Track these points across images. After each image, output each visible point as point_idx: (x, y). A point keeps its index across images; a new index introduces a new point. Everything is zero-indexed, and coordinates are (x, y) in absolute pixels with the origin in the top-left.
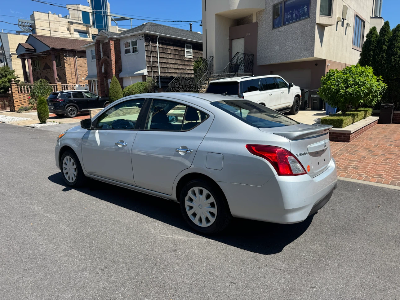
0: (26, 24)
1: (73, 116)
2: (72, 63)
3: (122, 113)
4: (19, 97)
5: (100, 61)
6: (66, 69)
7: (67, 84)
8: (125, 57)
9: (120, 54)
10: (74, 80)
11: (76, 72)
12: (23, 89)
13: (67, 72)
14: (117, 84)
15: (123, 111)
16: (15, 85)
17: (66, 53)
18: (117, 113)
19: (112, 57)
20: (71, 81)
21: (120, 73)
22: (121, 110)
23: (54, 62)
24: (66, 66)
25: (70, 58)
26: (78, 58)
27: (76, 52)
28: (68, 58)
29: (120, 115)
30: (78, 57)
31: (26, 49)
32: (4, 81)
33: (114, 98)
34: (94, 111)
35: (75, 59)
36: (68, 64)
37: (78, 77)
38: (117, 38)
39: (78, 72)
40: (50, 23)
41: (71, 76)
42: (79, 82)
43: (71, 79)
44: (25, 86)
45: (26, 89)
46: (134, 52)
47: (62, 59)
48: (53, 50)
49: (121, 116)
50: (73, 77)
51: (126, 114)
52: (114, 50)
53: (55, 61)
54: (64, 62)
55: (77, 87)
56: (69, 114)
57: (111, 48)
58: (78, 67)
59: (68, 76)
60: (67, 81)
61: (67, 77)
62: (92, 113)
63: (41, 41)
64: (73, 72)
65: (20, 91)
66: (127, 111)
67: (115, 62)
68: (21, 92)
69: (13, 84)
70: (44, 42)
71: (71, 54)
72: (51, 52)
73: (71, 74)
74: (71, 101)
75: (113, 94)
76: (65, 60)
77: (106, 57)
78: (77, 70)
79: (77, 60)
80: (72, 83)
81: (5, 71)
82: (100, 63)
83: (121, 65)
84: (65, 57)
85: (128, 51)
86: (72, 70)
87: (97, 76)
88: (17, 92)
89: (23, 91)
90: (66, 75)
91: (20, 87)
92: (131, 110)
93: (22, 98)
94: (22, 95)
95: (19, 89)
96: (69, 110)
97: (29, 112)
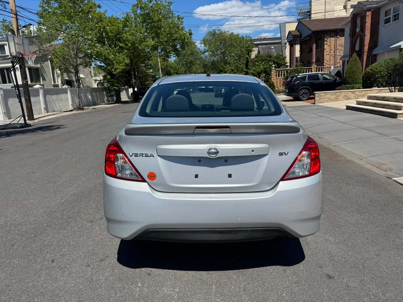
0: (304, 11)
1: (305, 99)
2: (333, 43)
3: (354, 96)
4: (276, 81)
5: (354, 38)
6: (325, 50)
7: (324, 66)
8: (383, 29)
9: (379, 25)
10: (332, 62)
11: (335, 53)
12: (280, 74)
13: (325, 53)
14: (355, 63)
15: (355, 93)
16: (274, 70)
17: (327, 34)
18: (347, 96)
19: (366, 31)
20: (328, 63)
21: (375, 48)
22: (353, 93)
23: (314, 45)
24: (325, 48)
25: (331, 38)
26: (339, 38)
27: (338, 31)
28: (328, 39)
29: (350, 98)
30: (340, 36)
31: (293, 35)
32: (266, 68)
33: (349, 79)
34: (319, 94)
35: (336, 38)
36: (327, 45)
37: (337, 57)
38: (376, 7)
39: (337, 53)
40: (326, 5)
41: (329, 57)
42: (337, 63)
43: (329, 60)
44: (283, 71)
45: (283, 74)
46: (395, 20)
47: (323, 41)
48: (314, 32)
49: (352, 99)
50: (331, 58)
51: (359, 97)
52: (370, 22)
53: (316, 44)
54: (324, 44)
55: (332, 68)
56: (301, 97)
57: (367, 20)
58: (338, 47)
59: (326, 57)
60: (324, 63)
61: (325, 59)
62: (317, 96)
63: (306, 26)
64: (332, 53)
65: (277, 76)
66: (361, 94)
67: (369, 37)
68: (279, 76)
69: (273, 69)
70: (308, 26)
71: (333, 34)
72: (312, 35)
73: (329, 55)
74: (306, 84)
75: (349, 75)
76: (325, 42)
77: (361, 32)
78: (337, 50)
79: (338, 39)
80: (329, 65)
81: (277, 58)
82: (354, 41)
83: (378, 39)
84: (325, 39)
85: (387, 21)
86: (331, 51)
87: (348, 56)
88: (275, 77)
89: (280, 76)
90: (325, 57)
91: (278, 72)
92: (367, 92)
93: (278, 82)
94: (278, 79)
95: (277, 74)
96: (302, 93)
97: (280, 95)
